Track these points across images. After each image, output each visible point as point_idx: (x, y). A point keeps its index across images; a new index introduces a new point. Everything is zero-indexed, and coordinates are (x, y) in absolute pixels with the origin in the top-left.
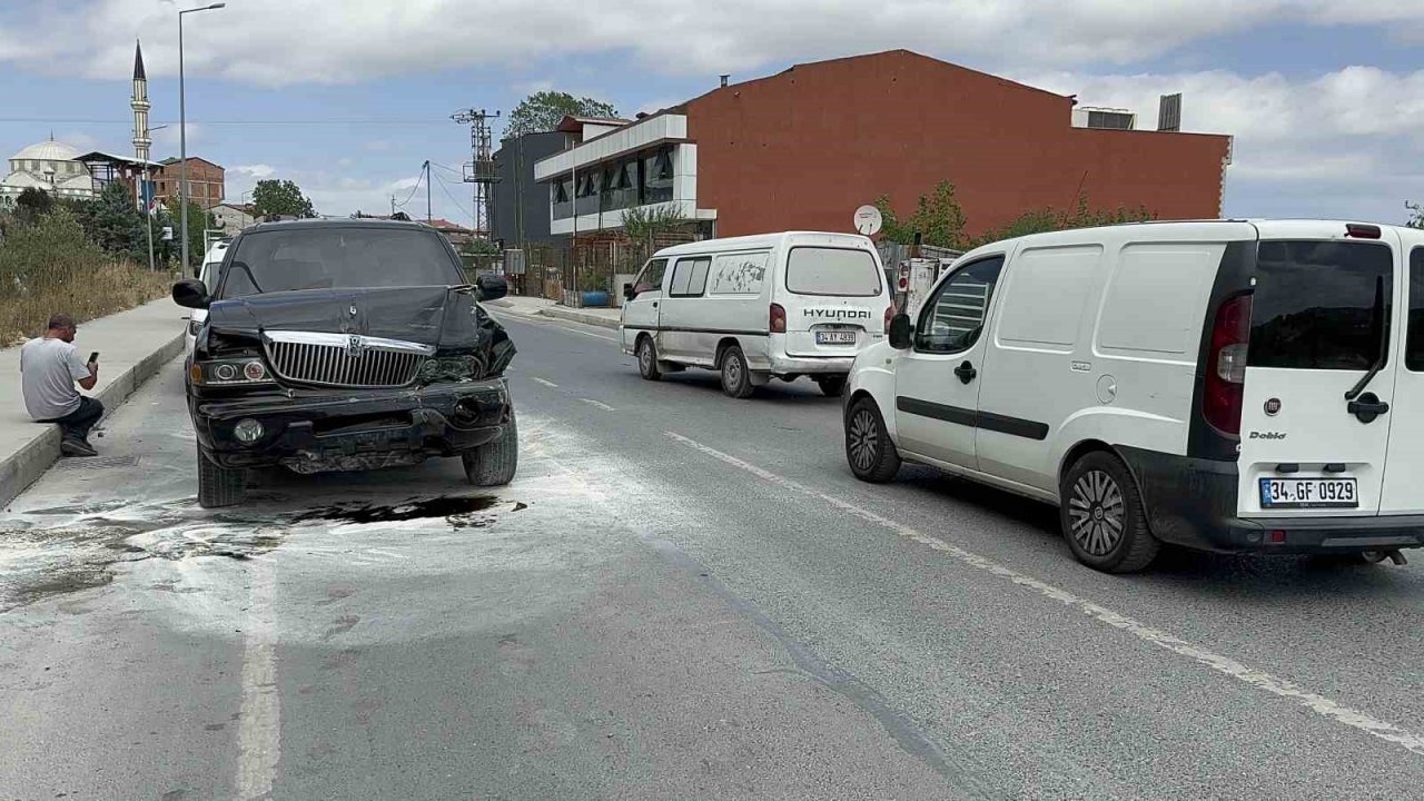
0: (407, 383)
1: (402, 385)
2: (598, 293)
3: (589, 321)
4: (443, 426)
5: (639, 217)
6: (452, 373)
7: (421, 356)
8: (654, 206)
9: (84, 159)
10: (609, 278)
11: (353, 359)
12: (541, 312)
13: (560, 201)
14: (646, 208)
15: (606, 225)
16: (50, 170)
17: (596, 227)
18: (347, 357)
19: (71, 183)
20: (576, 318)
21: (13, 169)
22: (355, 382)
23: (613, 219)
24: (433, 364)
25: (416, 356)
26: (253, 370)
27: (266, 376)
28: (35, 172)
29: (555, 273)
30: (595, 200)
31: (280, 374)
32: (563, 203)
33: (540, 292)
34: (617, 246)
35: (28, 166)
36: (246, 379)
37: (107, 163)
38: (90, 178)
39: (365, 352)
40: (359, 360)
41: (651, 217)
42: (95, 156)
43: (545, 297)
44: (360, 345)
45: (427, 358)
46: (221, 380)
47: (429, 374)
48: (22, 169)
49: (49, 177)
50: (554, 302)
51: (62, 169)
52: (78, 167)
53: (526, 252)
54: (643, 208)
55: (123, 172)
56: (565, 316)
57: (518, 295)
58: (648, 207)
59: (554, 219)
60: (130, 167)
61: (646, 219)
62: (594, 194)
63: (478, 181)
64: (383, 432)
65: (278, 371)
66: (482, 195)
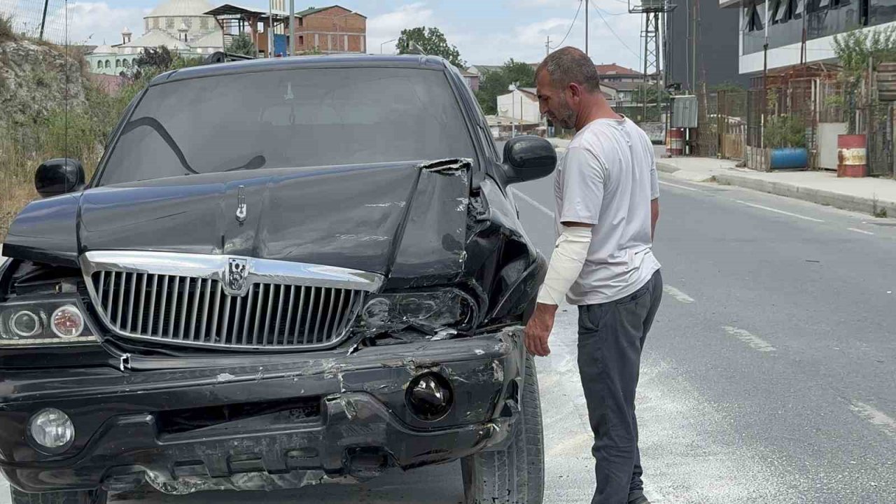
0: (334, 340)
1: (325, 344)
2: (793, 151)
3: (778, 190)
4: (383, 426)
5: (858, 43)
6: (420, 320)
7: (357, 292)
8: (882, 27)
9: (215, 13)
10: (809, 131)
11: (234, 299)
12: (714, 179)
13: (751, 29)
14: (869, 31)
15: (811, 57)
16: (183, 26)
17: (795, 60)
18: (223, 296)
19: (203, 41)
20: (760, 186)
21: (147, 27)
22: (239, 341)
23: (822, 49)
24: (380, 306)
25: (348, 292)
26: (69, 321)
27: (86, 331)
28: (169, 31)
29: (739, 125)
30: (797, 25)
31: (111, 326)
32: (756, 32)
33: (716, 149)
34: (823, 85)
35: (162, 23)
36: (56, 336)
37: (239, 16)
38: (221, 32)
39: (257, 286)
40: (245, 299)
41: (876, 42)
42: (228, 9)
43: (723, 157)
44: (245, 274)
45: (368, 295)
46: (21, 337)
47: (375, 324)
48: (156, 27)
49: (183, 37)
50: (732, 164)
51: (196, 24)
52: (211, 21)
53: (700, 97)
54: (865, 30)
55: (254, 26)
56: (744, 183)
57: (687, 155)
58: (872, 28)
59: (744, 54)
60: (262, 19)
61: (868, 44)
62: (799, 16)
63: (647, 11)
64: (273, 438)
65: (107, 320)
66: (651, 28)
